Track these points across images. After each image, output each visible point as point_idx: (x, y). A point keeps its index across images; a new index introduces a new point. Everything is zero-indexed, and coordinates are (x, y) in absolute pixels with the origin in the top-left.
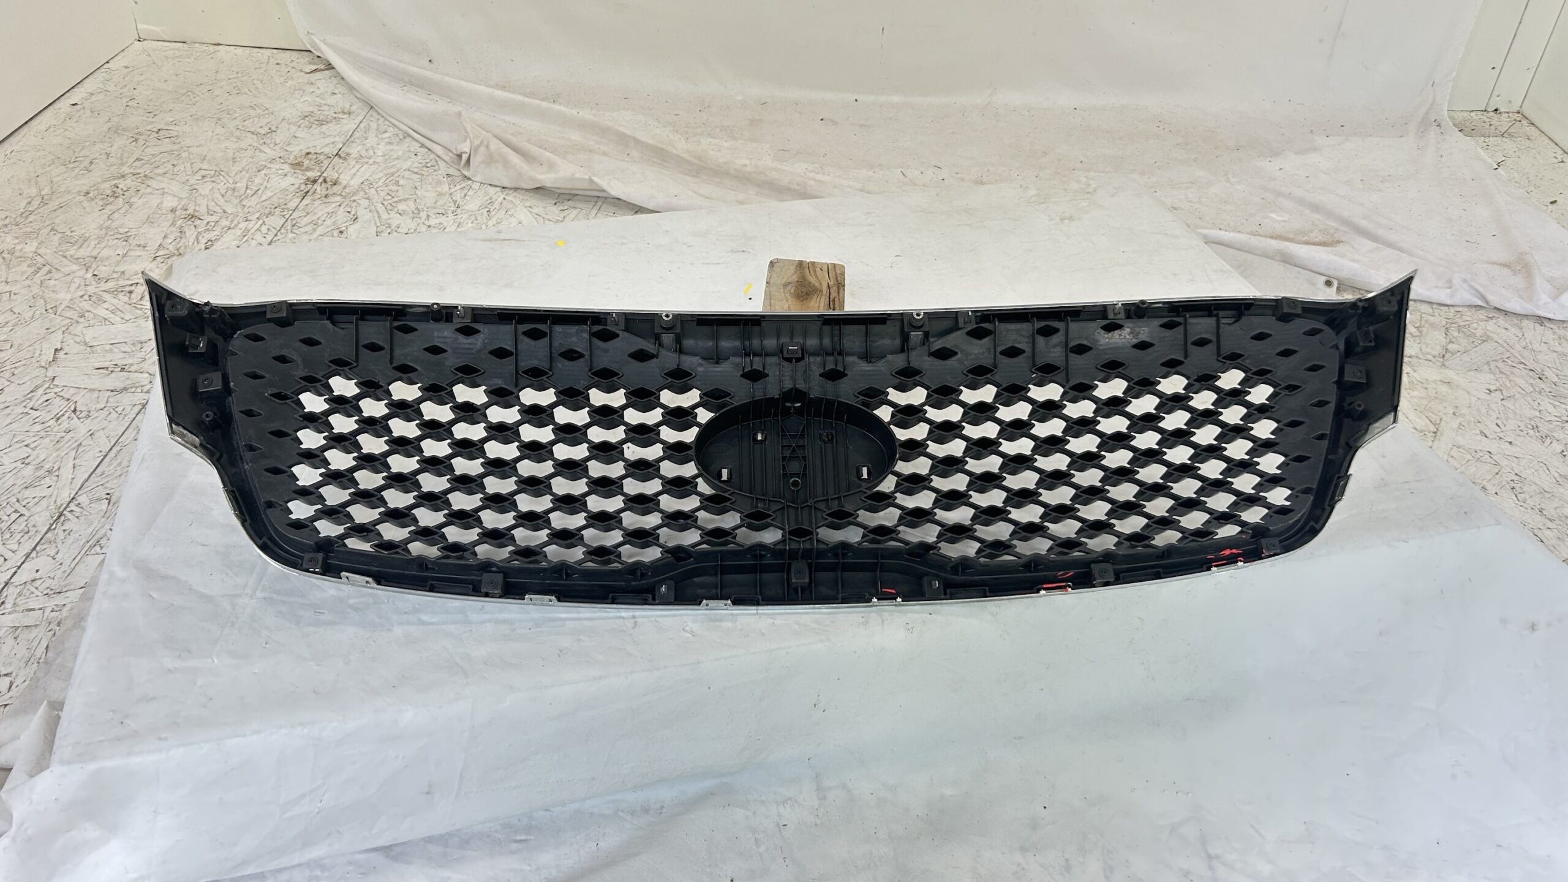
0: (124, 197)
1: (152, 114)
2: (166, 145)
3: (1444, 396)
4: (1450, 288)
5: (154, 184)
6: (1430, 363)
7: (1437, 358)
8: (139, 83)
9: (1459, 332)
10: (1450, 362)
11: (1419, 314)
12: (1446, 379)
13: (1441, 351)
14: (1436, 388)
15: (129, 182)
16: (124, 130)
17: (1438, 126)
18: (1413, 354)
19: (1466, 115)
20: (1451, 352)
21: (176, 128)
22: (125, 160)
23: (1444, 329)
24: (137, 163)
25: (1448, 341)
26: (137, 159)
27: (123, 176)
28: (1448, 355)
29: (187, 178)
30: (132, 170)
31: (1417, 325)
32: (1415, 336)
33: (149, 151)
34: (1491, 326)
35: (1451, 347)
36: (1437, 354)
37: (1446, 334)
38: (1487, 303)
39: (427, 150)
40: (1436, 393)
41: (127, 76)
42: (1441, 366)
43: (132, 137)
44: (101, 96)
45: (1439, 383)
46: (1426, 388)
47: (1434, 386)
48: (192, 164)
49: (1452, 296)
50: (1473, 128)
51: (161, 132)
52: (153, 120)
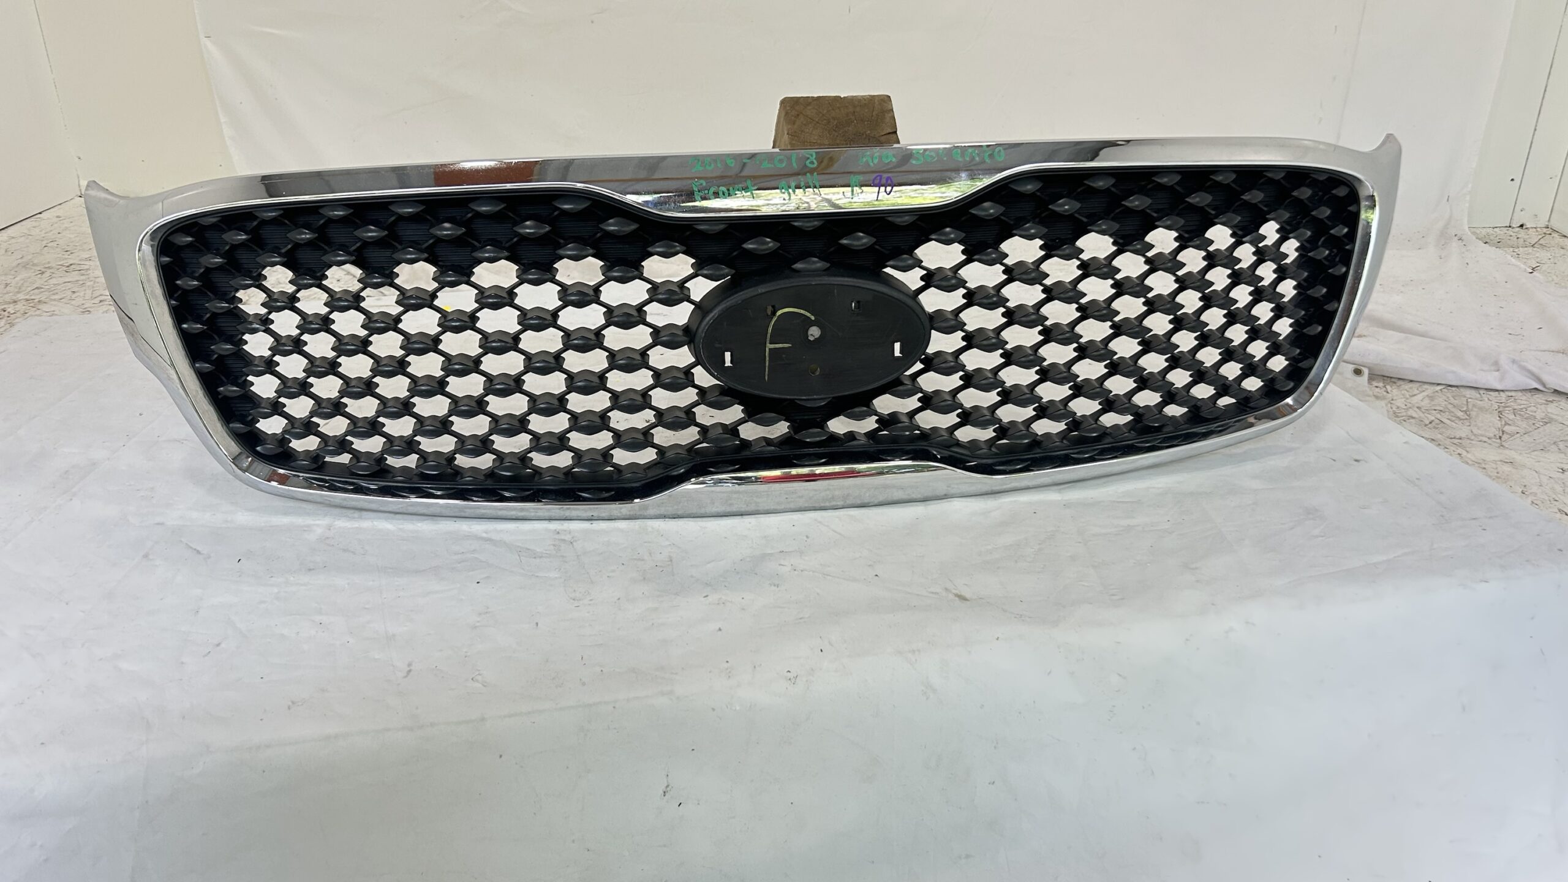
0: (9, 318)
1: (69, 253)
2: (74, 276)
3: (1508, 475)
4: (1498, 370)
5: (45, 307)
6: (1485, 444)
7: (1494, 440)
8: (66, 228)
9: (1515, 415)
10: (1508, 443)
11: (1465, 399)
12: (1506, 459)
13: (1497, 432)
14: (1497, 468)
15: (20, 306)
16: (34, 265)
17: (1460, 239)
18: (1463, 435)
19: (1490, 231)
20: (1507, 433)
21: (91, 263)
22: (23, 289)
23: (1497, 411)
24: (36, 291)
25: (1503, 423)
26: (37, 288)
27: (15, 302)
28: (1505, 437)
29: (84, 302)
30: (27, 297)
31: (1464, 409)
32: (1464, 420)
33: (54, 281)
34: (1552, 409)
35: (1506, 428)
36: (1492, 435)
37: (1499, 417)
38: (1544, 385)
39: (351, 277)
40: (1498, 473)
41: (56, 223)
42: (1499, 447)
43: (40, 270)
44: (22, 239)
45: (1499, 463)
46: (1485, 468)
47: (1494, 466)
48: (93, 291)
49: (1502, 379)
50: (1499, 240)
51: (72, 266)
52: (69, 257)
